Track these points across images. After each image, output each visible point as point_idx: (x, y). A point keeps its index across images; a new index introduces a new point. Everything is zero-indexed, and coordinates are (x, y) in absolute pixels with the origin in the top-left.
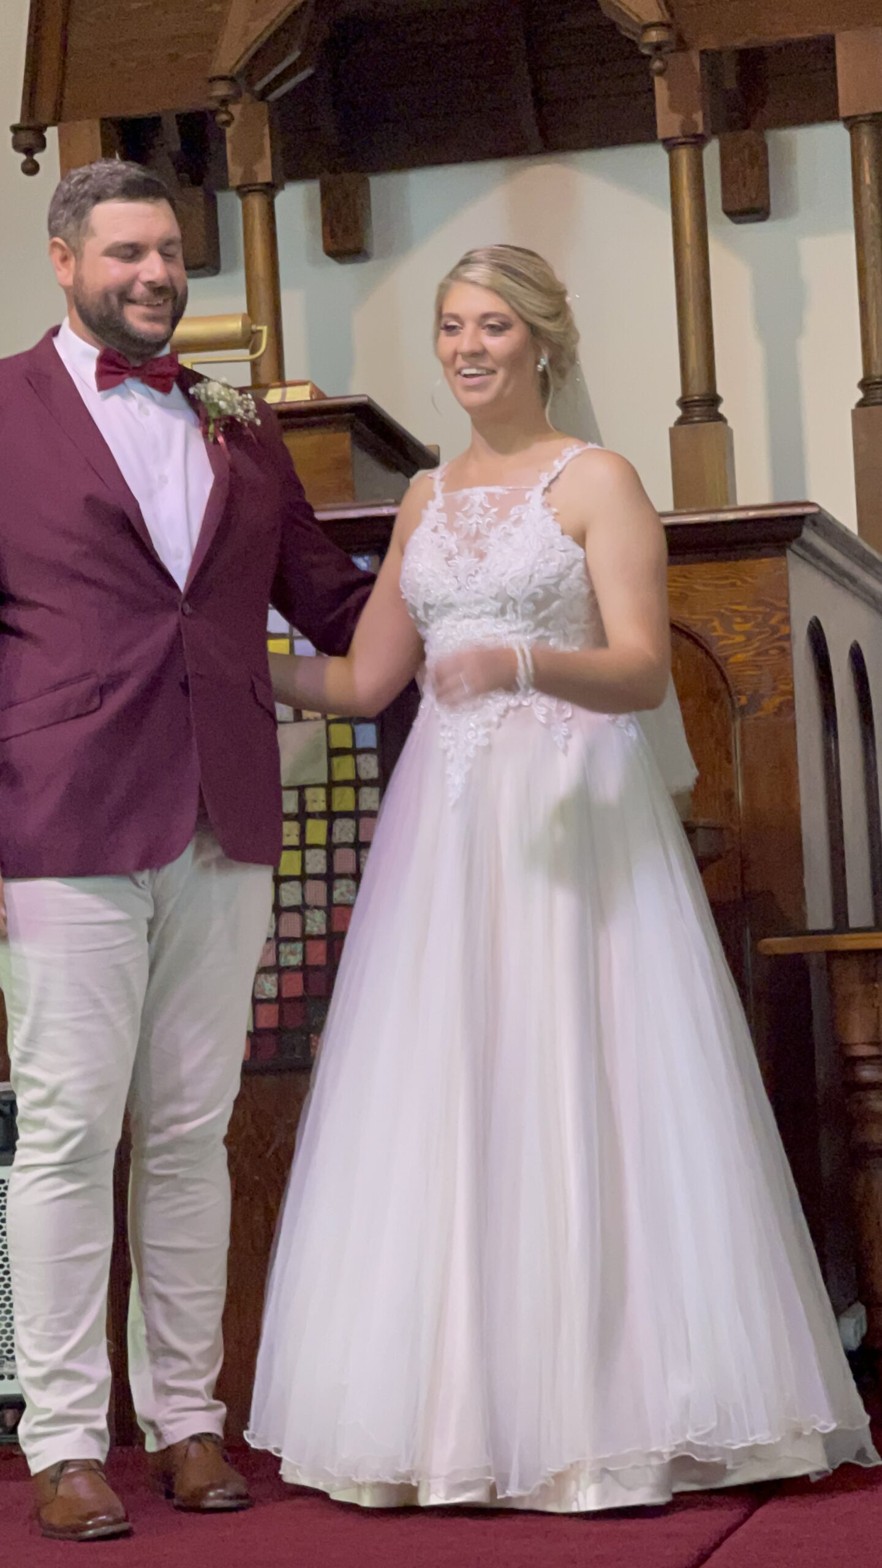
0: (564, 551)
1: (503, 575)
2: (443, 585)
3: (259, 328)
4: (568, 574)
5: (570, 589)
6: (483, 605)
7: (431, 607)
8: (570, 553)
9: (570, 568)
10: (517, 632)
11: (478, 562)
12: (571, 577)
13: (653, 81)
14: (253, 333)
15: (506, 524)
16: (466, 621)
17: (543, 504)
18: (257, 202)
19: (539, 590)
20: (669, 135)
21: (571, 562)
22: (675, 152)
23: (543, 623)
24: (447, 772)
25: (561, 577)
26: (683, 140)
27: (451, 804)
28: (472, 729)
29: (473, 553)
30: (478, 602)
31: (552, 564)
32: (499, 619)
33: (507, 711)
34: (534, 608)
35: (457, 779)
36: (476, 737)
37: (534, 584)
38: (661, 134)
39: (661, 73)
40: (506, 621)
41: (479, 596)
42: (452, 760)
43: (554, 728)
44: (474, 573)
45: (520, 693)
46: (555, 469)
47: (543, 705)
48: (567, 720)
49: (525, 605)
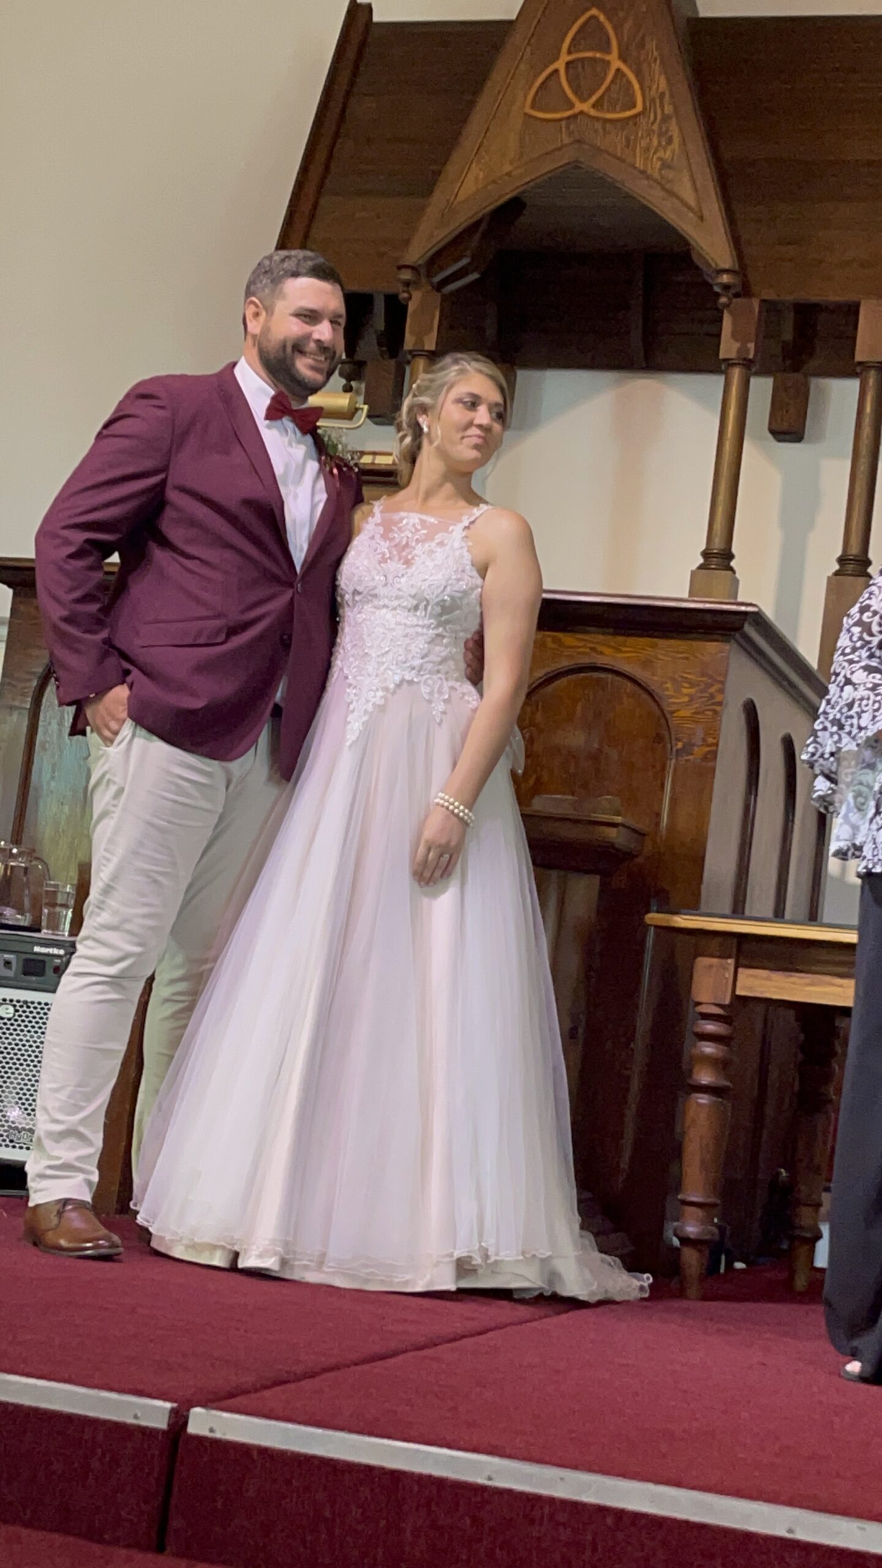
1: (424, 581)
2: (374, 580)
4: (471, 594)
6: (402, 600)
7: (359, 593)
8: (474, 579)
9: (471, 589)
10: (423, 627)
11: (405, 568)
13: (722, 313)
15: (431, 544)
17: (461, 537)
18: (421, 364)
23: (443, 624)
24: (348, 720)
25: (467, 593)
27: (348, 743)
28: (372, 690)
29: (402, 560)
30: (397, 598)
31: (461, 583)
32: (413, 614)
34: (440, 611)
35: (355, 726)
36: (375, 696)
37: (446, 593)
38: (722, 355)
39: (728, 307)
40: (415, 616)
41: (401, 593)
42: (353, 711)
43: (433, 705)
44: (400, 575)
45: (414, 672)
46: (474, 514)
47: (428, 685)
48: (444, 701)
49: (435, 607)
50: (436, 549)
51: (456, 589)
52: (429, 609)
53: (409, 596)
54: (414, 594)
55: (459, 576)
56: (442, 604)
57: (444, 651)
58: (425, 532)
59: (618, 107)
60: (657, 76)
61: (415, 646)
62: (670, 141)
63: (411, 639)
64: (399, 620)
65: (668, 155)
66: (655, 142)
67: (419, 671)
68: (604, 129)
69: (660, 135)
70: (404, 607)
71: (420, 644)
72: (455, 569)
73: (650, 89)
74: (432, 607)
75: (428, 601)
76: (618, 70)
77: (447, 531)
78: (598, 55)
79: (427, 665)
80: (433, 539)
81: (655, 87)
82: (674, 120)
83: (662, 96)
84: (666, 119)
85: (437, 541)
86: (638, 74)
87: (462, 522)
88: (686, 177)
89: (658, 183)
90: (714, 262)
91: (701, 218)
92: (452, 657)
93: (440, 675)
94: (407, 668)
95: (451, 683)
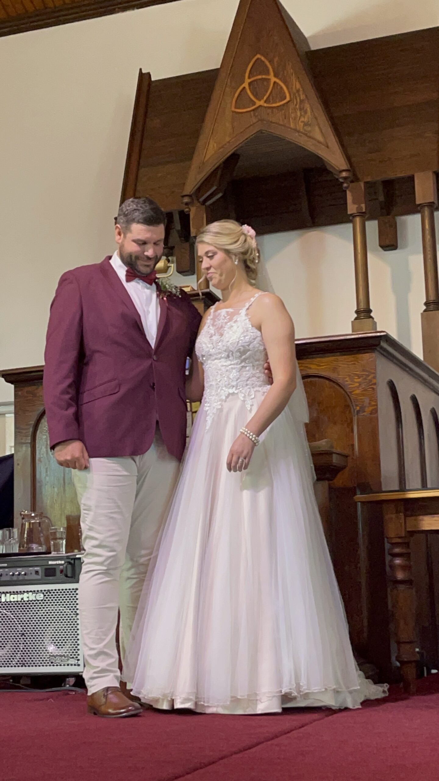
0: (252, 333)
1: (228, 342)
2: (208, 347)
4: (254, 342)
5: (254, 347)
6: (221, 354)
7: (205, 356)
8: (254, 334)
9: (254, 339)
11: (221, 337)
12: (255, 342)
13: (347, 193)
15: (231, 323)
16: (216, 361)
17: (245, 315)
19: (241, 347)
20: (352, 213)
22: (354, 219)
23: (244, 360)
24: (207, 419)
25: (251, 343)
26: (357, 214)
28: (215, 402)
29: (219, 335)
30: (220, 353)
31: (247, 337)
32: (227, 359)
33: (229, 394)
34: (240, 355)
35: (209, 421)
36: (217, 405)
37: (240, 345)
38: (349, 212)
40: (229, 360)
41: (220, 351)
43: (246, 402)
44: (218, 342)
45: (234, 388)
46: (251, 301)
47: (242, 393)
48: (252, 399)
49: (236, 353)
50: (234, 325)
51: (244, 341)
52: (234, 355)
53: (224, 351)
54: (226, 350)
55: (245, 334)
56: (239, 351)
57: (248, 374)
58: (228, 317)
59: (277, 100)
60: (294, 80)
61: (232, 375)
62: (306, 112)
63: (230, 372)
65: (306, 120)
66: (299, 113)
67: (237, 387)
68: (272, 112)
69: (300, 109)
70: (223, 357)
71: (234, 374)
73: (292, 88)
75: (232, 351)
76: (275, 83)
77: (238, 314)
78: (264, 77)
79: (240, 383)
80: (232, 320)
81: (294, 87)
82: (306, 102)
83: (298, 91)
84: (302, 101)
85: (235, 320)
86: (285, 82)
87: (245, 307)
88: (317, 128)
89: (303, 133)
90: (337, 167)
91: (328, 147)
92: (254, 376)
93: (248, 386)
94: (230, 387)
95: (255, 389)
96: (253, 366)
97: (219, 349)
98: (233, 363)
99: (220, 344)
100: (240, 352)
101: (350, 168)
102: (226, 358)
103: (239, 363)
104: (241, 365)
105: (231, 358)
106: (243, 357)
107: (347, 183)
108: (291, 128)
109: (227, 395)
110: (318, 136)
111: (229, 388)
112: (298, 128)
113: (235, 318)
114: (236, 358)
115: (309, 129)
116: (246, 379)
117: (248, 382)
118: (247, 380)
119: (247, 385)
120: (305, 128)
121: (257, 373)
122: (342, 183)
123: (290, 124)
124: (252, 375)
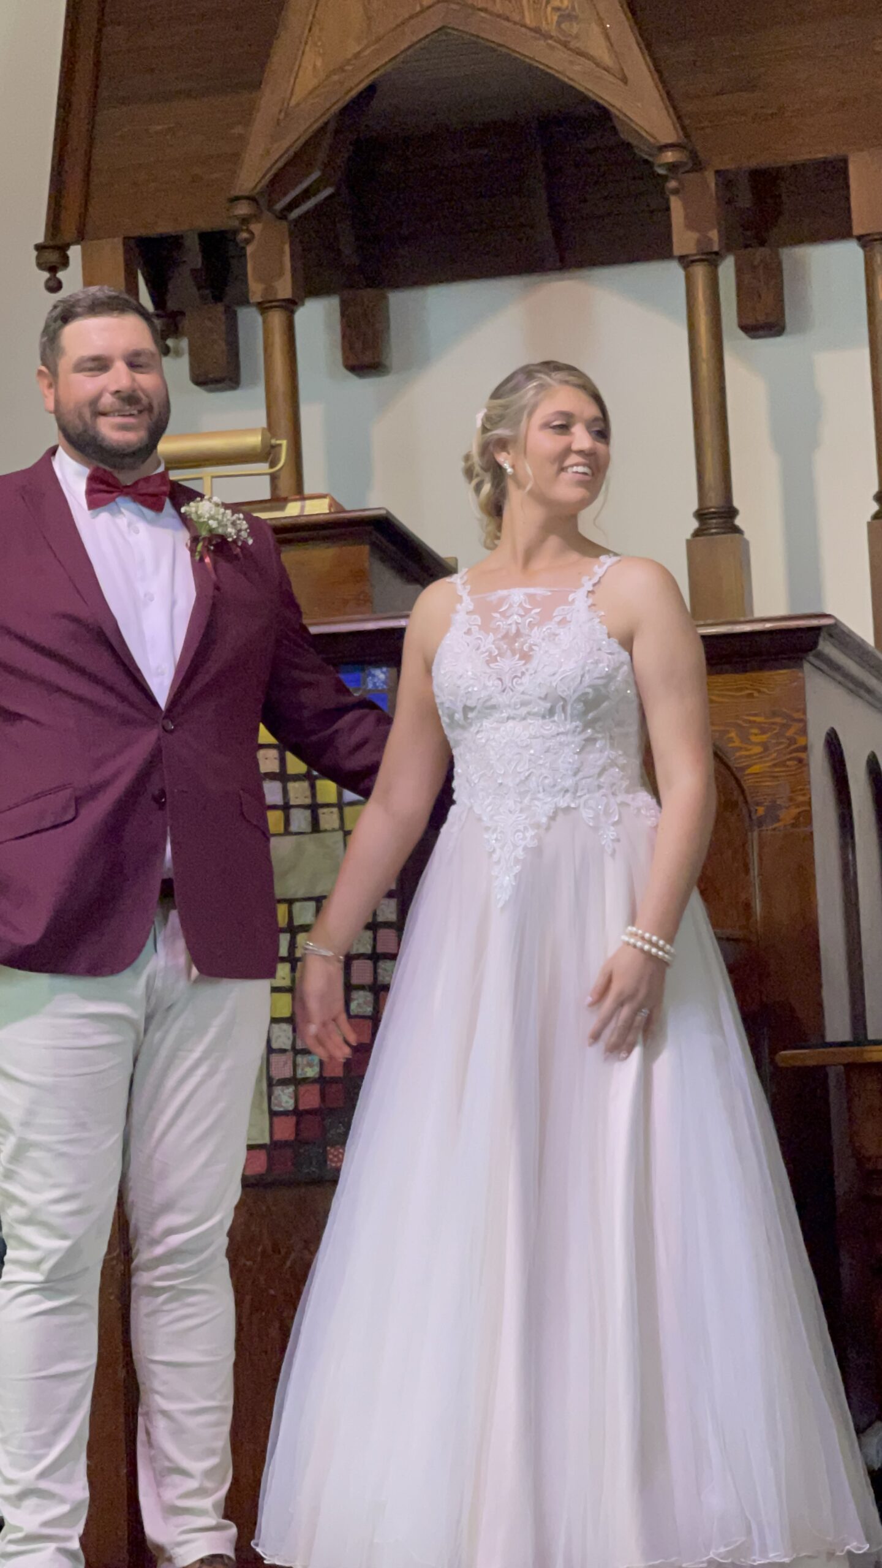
0: (610, 654)
1: (554, 674)
2: (486, 687)
3: (278, 442)
4: (616, 676)
5: (618, 690)
6: (530, 706)
7: (472, 709)
8: (617, 657)
9: (617, 669)
10: (566, 733)
11: (525, 664)
12: (619, 678)
13: (668, 201)
14: (273, 447)
15: (552, 626)
17: (588, 606)
18: (277, 318)
19: (590, 690)
20: (684, 253)
21: (617, 665)
22: (690, 269)
23: (591, 724)
24: (496, 872)
25: (610, 677)
26: (698, 257)
27: (500, 905)
28: (521, 829)
29: (516, 654)
30: (524, 703)
31: (601, 665)
32: (548, 720)
33: (555, 811)
34: (584, 708)
35: (505, 880)
36: (524, 838)
37: (585, 684)
38: (677, 251)
39: (676, 192)
40: (554, 721)
41: (526, 697)
42: (498, 862)
43: (601, 832)
44: (519, 675)
45: (568, 795)
46: (595, 574)
47: (591, 808)
48: (615, 824)
49: (575, 705)
50: (561, 631)
51: (596, 675)
52: (569, 709)
53: (540, 698)
54: (546, 695)
55: (596, 658)
56: (583, 699)
57: (600, 759)
58: (538, 610)
61: (562, 762)
63: (555, 754)
64: (533, 733)
65: (565, 4)
67: (576, 791)
70: (535, 715)
71: (568, 757)
72: (588, 650)
74: (572, 705)
75: (564, 699)
77: (567, 603)
79: (584, 781)
80: (551, 618)
85: (557, 619)
87: (583, 586)
88: (596, 29)
89: (559, 41)
90: (652, 136)
91: (625, 80)
92: (613, 763)
93: (603, 791)
94: (559, 792)
95: (620, 798)
96: (611, 738)
97: (523, 693)
98: (562, 730)
99: (525, 680)
100: (586, 703)
101: (682, 140)
102: (544, 717)
103: (578, 729)
104: (584, 736)
105: (556, 718)
106: (590, 716)
107: (677, 179)
108: (524, 26)
109: (551, 814)
110: (599, 49)
111: (554, 796)
112: (544, 27)
113: (559, 612)
114: (572, 716)
115: (575, 28)
116: (597, 770)
117: (602, 780)
118: (600, 775)
119: (600, 787)
120: (563, 26)
121: (620, 755)
122: (665, 178)
123: (522, 13)
124: (609, 761)
